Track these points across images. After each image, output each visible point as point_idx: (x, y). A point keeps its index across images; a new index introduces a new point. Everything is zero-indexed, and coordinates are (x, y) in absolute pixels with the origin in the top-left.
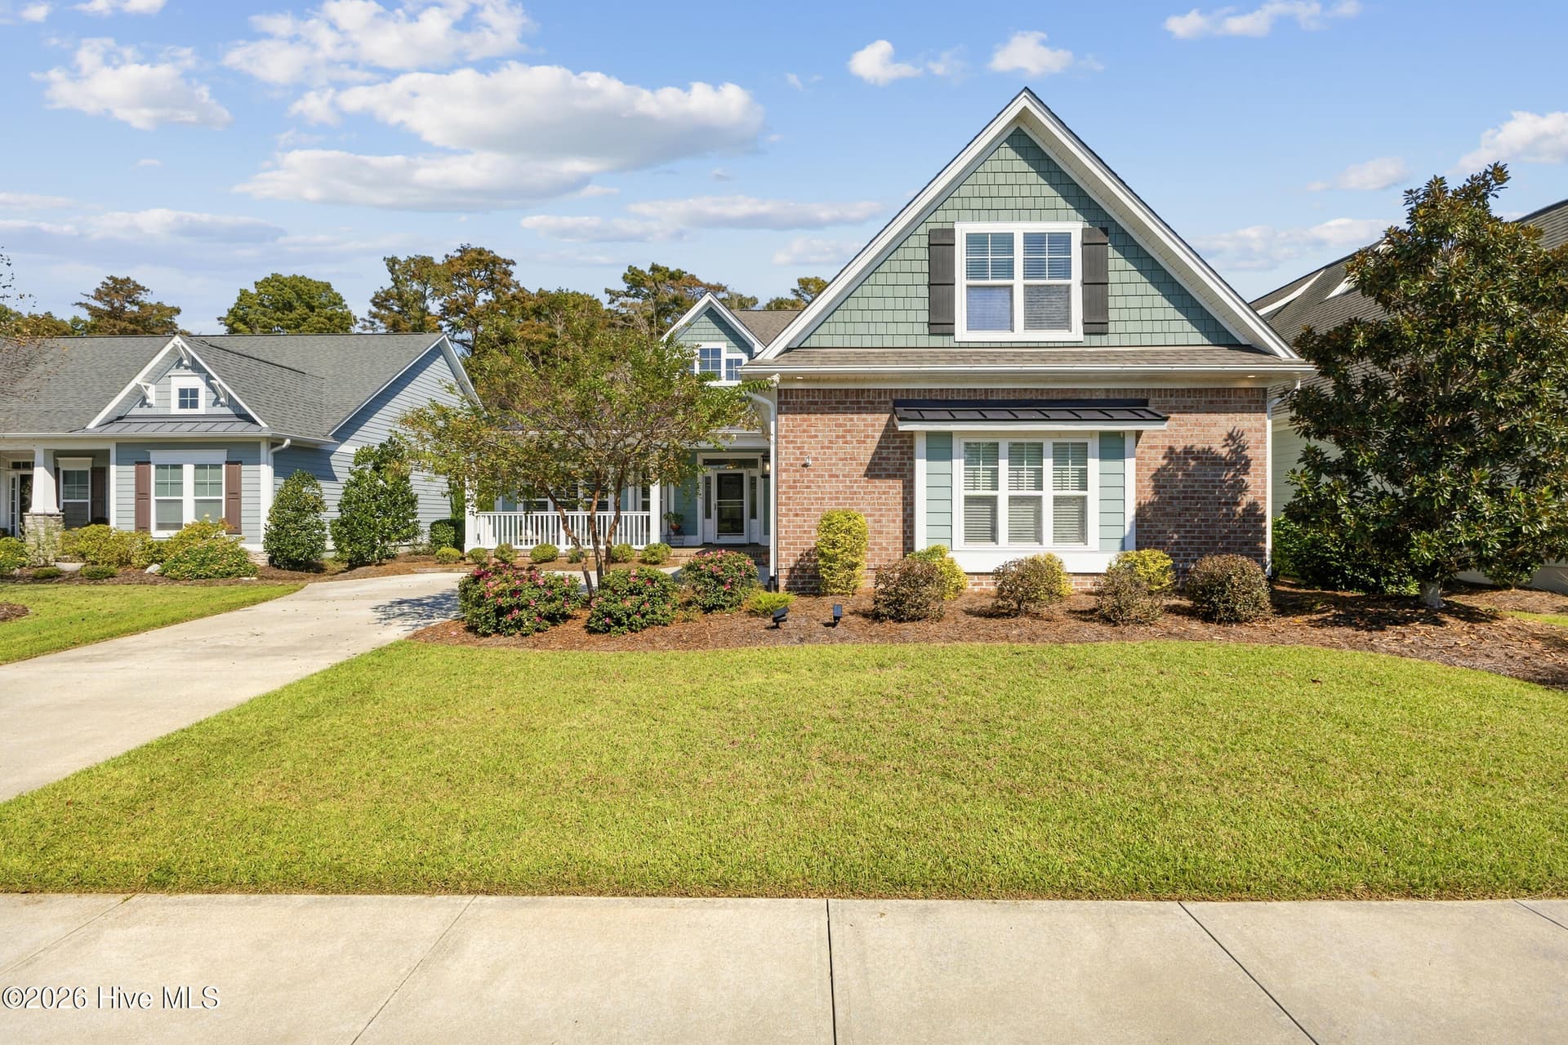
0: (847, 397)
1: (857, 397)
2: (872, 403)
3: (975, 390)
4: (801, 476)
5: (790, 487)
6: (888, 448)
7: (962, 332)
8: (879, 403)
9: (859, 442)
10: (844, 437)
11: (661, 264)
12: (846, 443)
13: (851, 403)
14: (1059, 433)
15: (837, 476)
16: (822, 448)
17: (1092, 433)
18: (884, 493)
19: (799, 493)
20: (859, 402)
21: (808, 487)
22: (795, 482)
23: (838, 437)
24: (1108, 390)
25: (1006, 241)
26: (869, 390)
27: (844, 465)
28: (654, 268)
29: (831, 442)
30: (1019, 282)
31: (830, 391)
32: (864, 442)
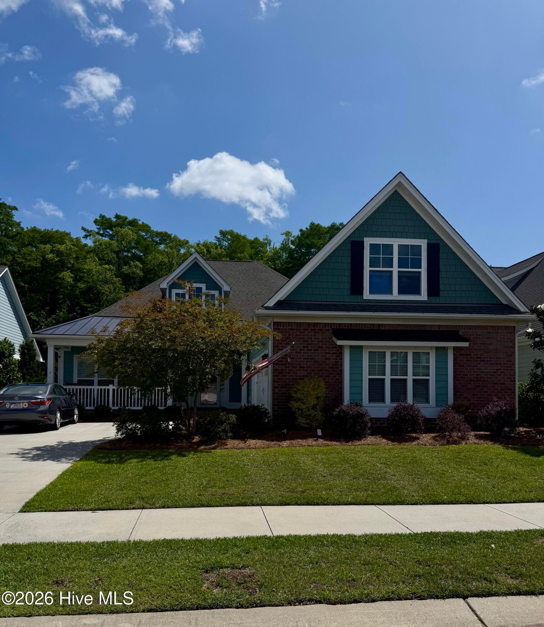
0: (309, 326)
1: (314, 327)
2: (321, 330)
3: (373, 324)
4: (286, 367)
5: (280, 373)
6: (329, 353)
7: (367, 295)
8: (325, 330)
9: (315, 350)
10: (307, 347)
11: (122, 214)
12: (308, 350)
13: (311, 330)
14: (416, 347)
15: (304, 368)
16: (296, 353)
17: (431, 348)
18: (328, 376)
19: (284, 376)
20: (315, 330)
21: (288, 373)
22: (282, 370)
23: (304, 347)
24: (439, 326)
25: (388, 248)
26: (320, 323)
27: (307, 362)
28: (117, 217)
29: (301, 350)
30: (395, 270)
31: (300, 323)
32: (318, 350)
